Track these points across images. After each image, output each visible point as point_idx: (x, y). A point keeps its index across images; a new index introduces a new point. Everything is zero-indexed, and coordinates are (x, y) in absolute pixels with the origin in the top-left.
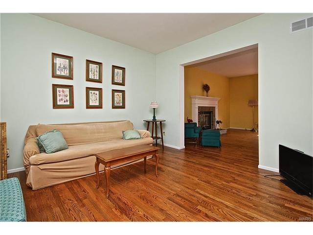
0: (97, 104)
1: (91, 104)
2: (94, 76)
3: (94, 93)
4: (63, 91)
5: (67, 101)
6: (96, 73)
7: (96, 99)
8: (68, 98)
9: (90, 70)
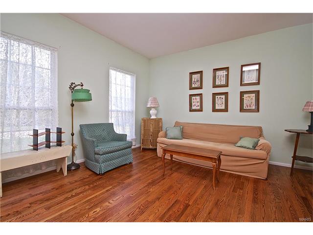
0: (223, 107)
1: (217, 107)
2: (220, 82)
3: (220, 98)
4: (196, 99)
5: (198, 106)
6: (222, 78)
7: (222, 103)
8: (199, 104)
9: (217, 77)
